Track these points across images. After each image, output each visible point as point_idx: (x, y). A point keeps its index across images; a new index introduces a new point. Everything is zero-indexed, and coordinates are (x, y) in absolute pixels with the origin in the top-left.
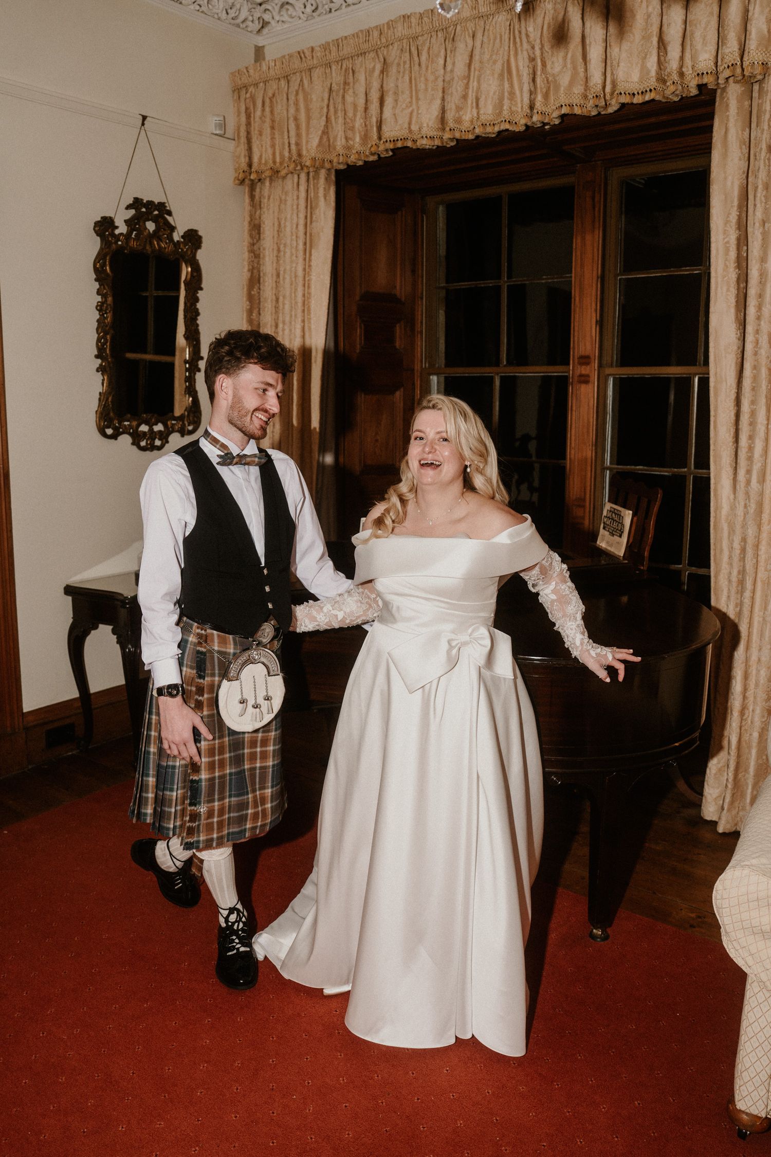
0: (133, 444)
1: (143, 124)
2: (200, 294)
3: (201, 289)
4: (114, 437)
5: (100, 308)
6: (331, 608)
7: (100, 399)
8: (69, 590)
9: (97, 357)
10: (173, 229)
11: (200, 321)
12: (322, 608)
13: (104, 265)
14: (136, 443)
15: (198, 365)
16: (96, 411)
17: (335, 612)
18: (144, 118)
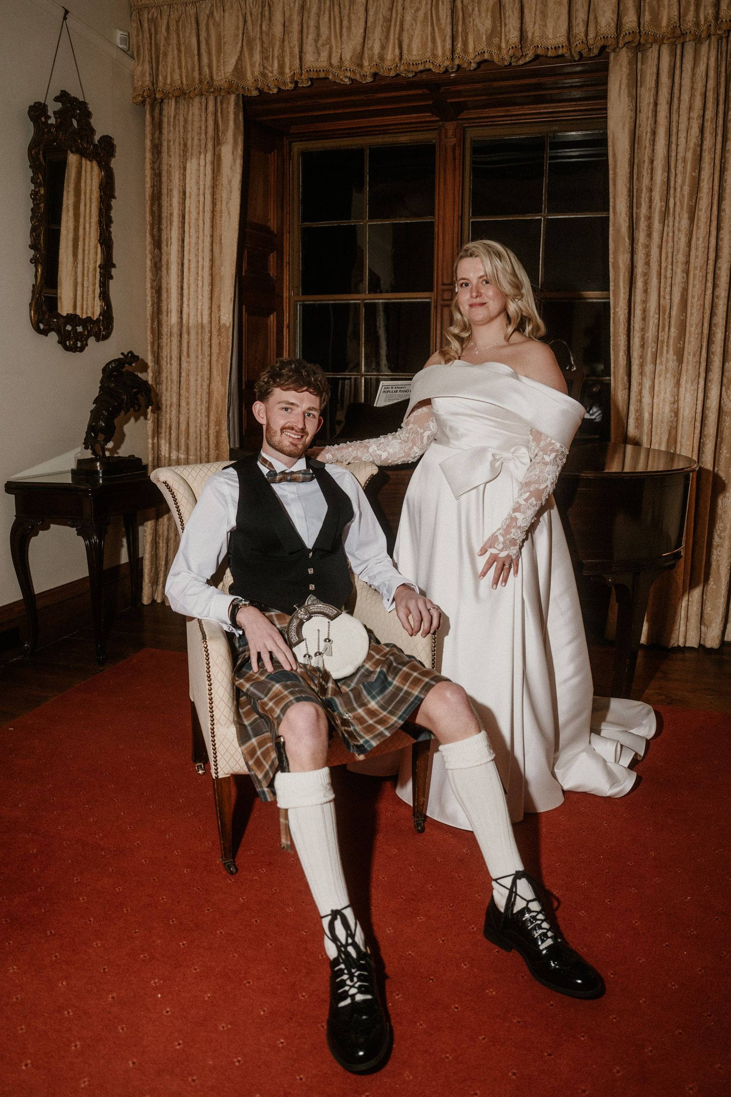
0: (59, 342)
1: (65, 18)
2: (113, 202)
3: (114, 197)
4: (45, 332)
5: (34, 195)
6: (376, 448)
7: (33, 292)
8: (11, 487)
9: (31, 247)
10: (93, 131)
11: (113, 228)
12: (368, 447)
13: (37, 154)
14: (62, 342)
15: (111, 272)
16: (31, 304)
17: (379, 452)
18: (67, 12)
